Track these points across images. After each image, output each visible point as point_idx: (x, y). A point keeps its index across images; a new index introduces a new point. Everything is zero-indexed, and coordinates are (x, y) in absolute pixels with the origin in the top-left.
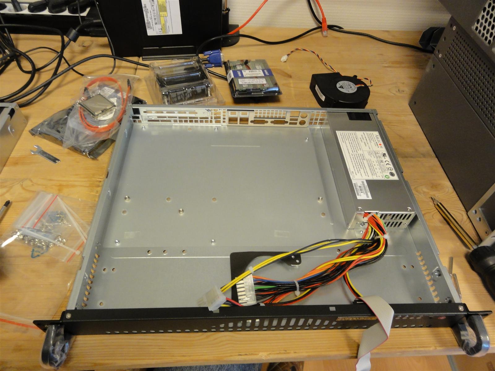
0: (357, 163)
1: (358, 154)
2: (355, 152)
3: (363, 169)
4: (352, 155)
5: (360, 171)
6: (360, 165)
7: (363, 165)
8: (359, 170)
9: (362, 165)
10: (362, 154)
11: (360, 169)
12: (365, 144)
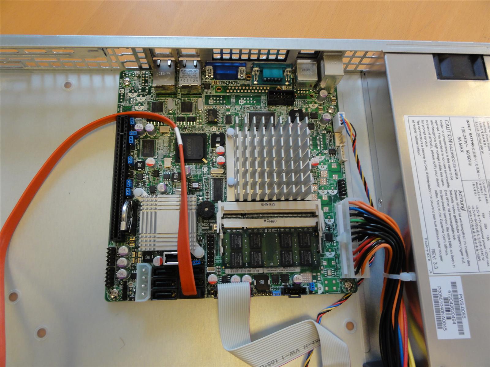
0: (446, 222)
1: (451, 192)
2: (443, 185)
3: (457, 239)
4: (437, 196)
5: (451, 247)
6: (452, 226)
7: (460, 228)
8: (450, 243)
9: (457, 227)
10: (460, 192)
11: (452, 239)
12: (469, 157)
